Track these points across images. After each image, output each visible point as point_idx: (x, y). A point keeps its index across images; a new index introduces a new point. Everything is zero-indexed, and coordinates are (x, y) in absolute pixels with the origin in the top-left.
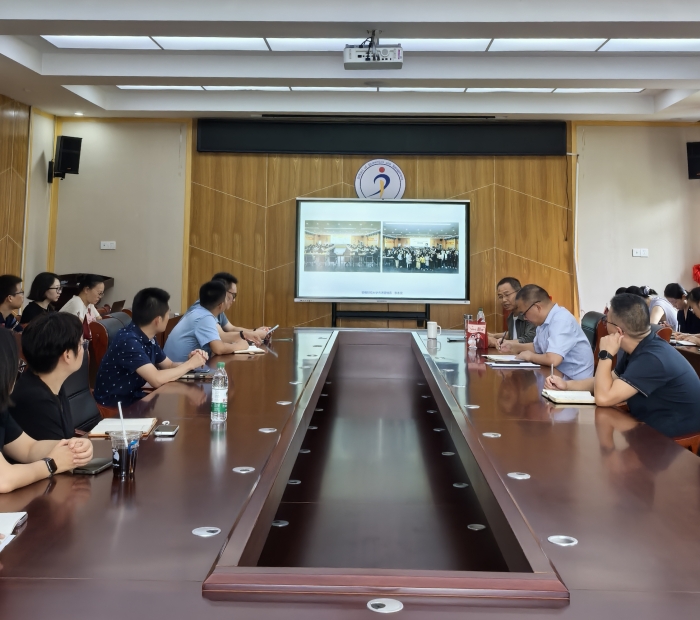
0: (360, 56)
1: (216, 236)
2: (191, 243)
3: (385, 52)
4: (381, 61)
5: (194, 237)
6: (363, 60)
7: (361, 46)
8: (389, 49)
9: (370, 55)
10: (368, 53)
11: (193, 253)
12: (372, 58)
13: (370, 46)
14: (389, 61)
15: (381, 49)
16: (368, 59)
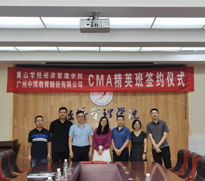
0: (88, 25)
1: (25, 119)
2: (13, 122)
3: (101, 22)
4: (99, 27)
5: (15, 119)
6: (89, 27)
7: (88, 19)
8: (103, 21)
9: (93, 24)
10: (92, 23)
11: (14, 127)
12: (94, 26)
13: (93, 19)
14: (103, 27)
15: (99, 21)
16: (92, 26)
